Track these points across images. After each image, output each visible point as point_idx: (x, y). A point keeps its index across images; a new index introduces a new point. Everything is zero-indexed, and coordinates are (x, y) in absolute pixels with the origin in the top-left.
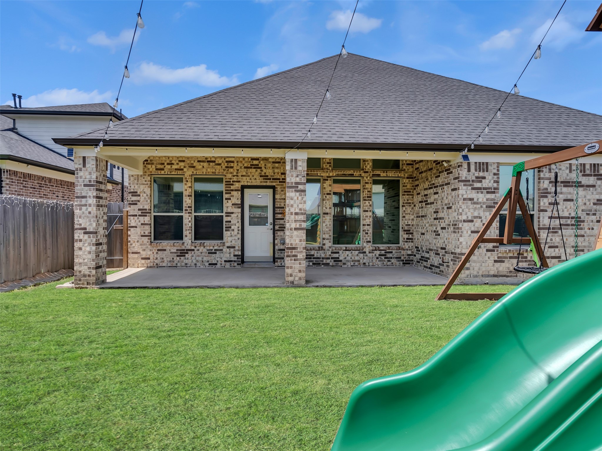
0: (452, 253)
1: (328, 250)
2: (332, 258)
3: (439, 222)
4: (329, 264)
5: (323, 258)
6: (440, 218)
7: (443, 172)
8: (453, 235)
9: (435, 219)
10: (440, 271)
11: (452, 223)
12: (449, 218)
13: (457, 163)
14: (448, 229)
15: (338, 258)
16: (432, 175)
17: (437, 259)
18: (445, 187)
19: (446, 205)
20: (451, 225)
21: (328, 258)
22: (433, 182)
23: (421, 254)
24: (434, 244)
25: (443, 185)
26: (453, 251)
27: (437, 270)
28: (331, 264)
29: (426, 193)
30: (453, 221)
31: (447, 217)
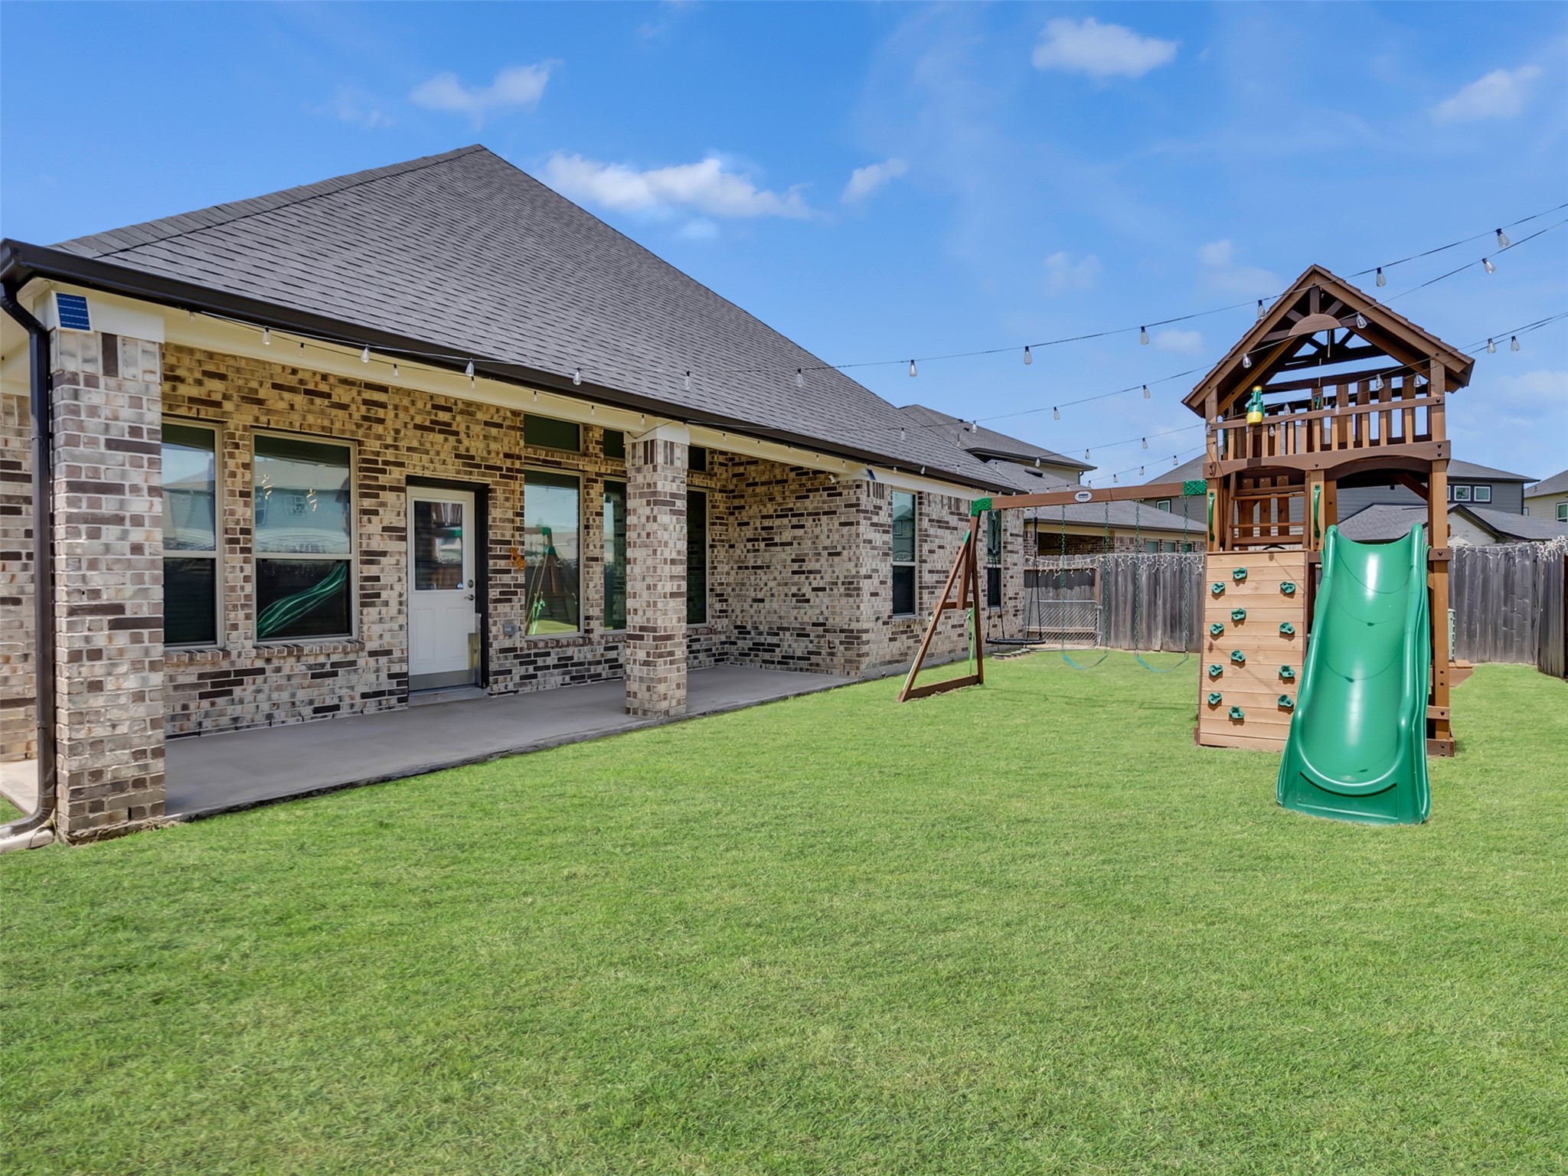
0: (842, 631)
1: (599, 643)
2: (606, 661)
3: (807, 578)
4: (600, 675)
5: (590, 663)
6: (810, 572)
7: (817, 490)
8: (844, 600)
9: (794, 573)
10: (811, 665)
11: (842, 579)
12: (834, 572)
13: (854, 481)
14: (831, 590)
15: (616, 660)
16: (787, 494)
17: (804, 645)
18: (824, 518)
19: (825, 548)
20: (840, 584)
21: (599, 663)
22: (791, 505)
23: (752, 639)
24: (792, 619)
25: (818, 514)
26: (846, 627)
27: (804, 664)
28: (604, 676)
29: (767, 523)
30: (845, 577)
31: (830, 570)
